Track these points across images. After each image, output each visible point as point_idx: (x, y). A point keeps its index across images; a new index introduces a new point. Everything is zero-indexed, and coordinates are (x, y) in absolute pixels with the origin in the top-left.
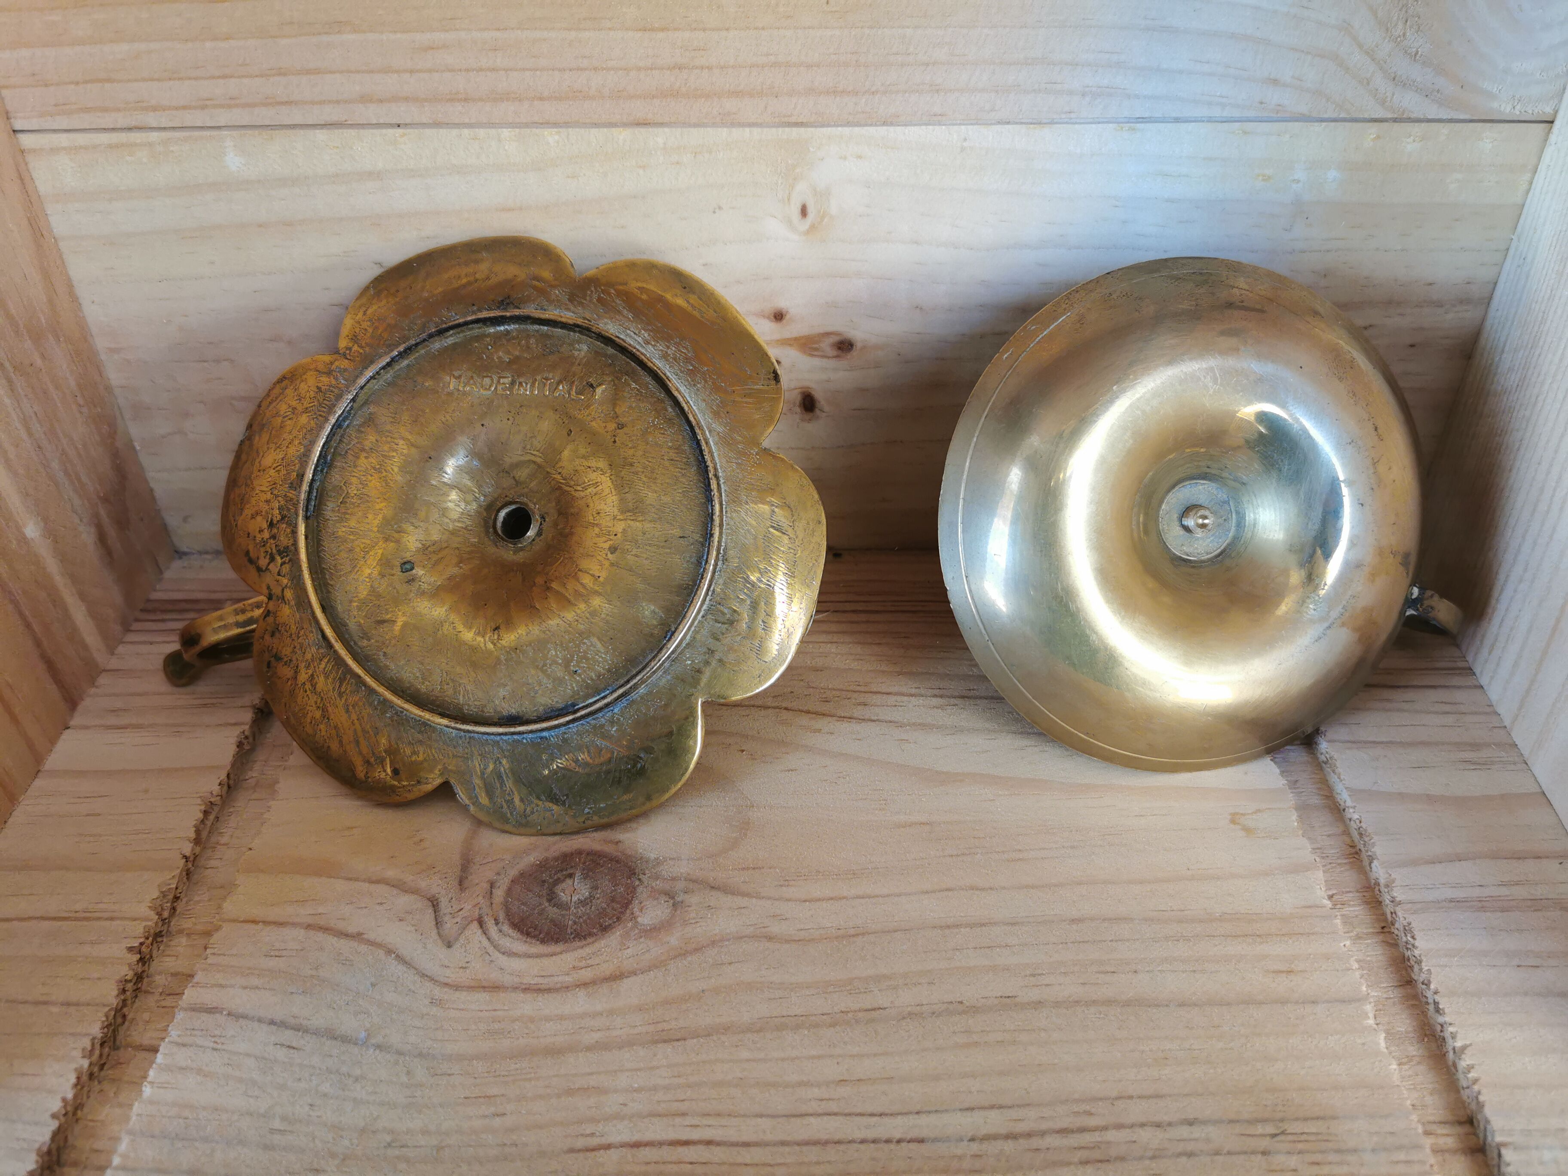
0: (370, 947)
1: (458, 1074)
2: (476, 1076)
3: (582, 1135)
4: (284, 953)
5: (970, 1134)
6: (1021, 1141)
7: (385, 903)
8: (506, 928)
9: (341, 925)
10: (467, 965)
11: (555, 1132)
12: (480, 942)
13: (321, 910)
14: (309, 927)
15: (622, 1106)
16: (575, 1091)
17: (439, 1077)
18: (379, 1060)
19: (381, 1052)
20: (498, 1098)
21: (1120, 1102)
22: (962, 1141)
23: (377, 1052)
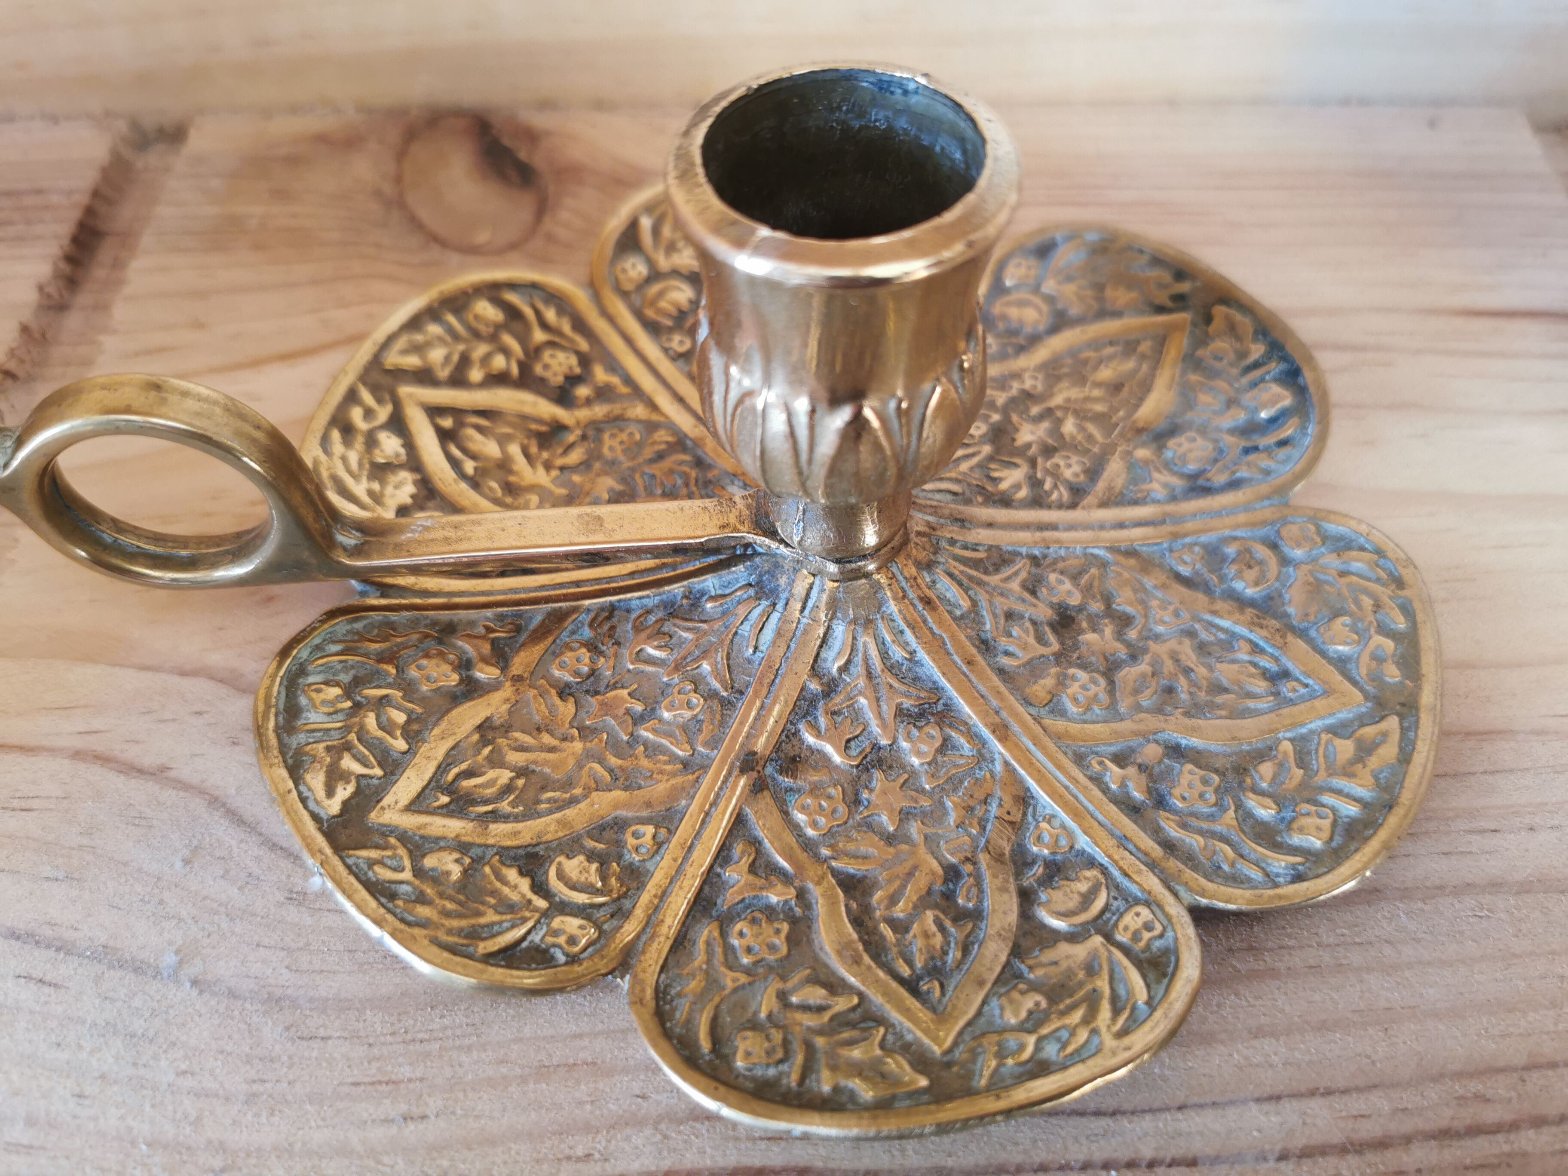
0: (182, 794)
1: (339, 1038)
2: (371, 1041)
3: (569, 1158)
4: (35, 804)
5: (1278, 1147)
6: (1371, 1157)
7: (207, 712)
9: (132, 754)
11: (518, 1154)
13: (97, 724)
14: (77, 755)
15: (640, 1100)
16: (552, 1069)
17: (305, 1043)
18: (198, 1007)
19: (201, 992)
20: (411, 1086)
21: (1535, 1075)
22: (1265, 1159)
23: (194, 993)
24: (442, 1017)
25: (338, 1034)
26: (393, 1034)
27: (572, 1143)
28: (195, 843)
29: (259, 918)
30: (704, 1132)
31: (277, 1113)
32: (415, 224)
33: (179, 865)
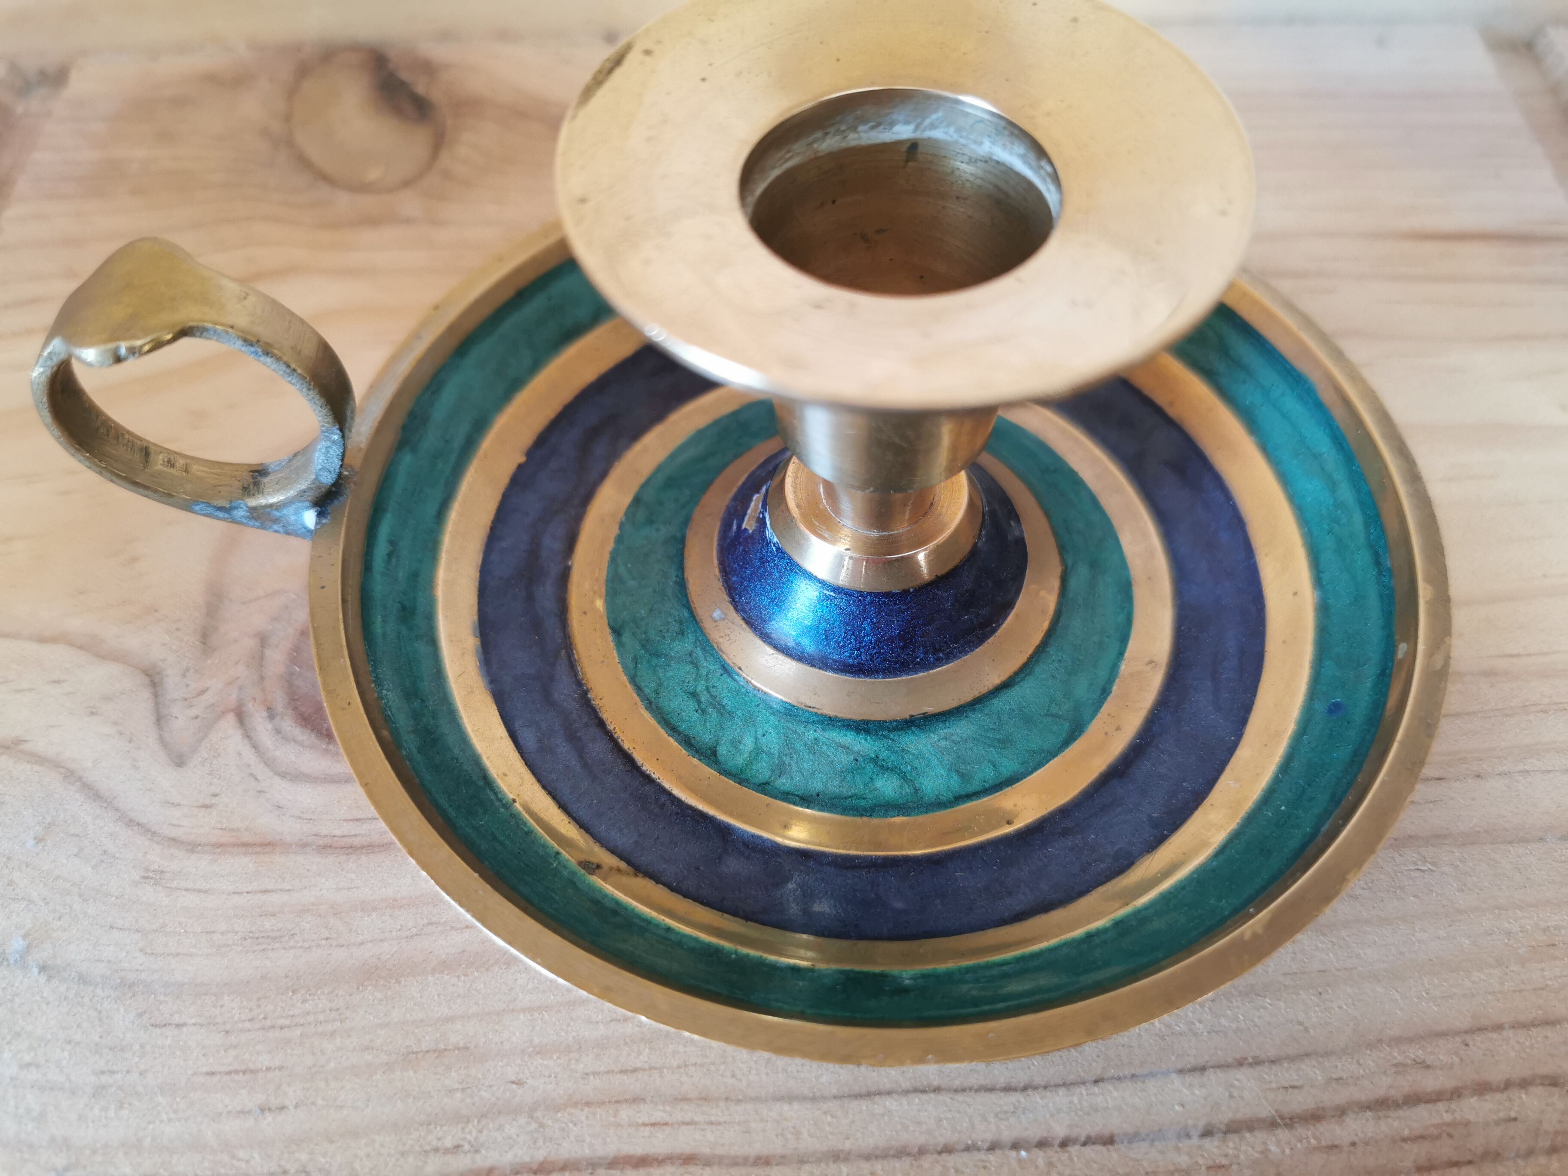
0: (37, 768)
1: (195, 1025)
2: (228, 1027)
3: (436, 1150)
5: (1202, 1123)
6: (1301, 1131)
7: (64, 681)
8: (289, 726)
10: (214, 800)
11: (382, 1146)
12: (240, 754)
15: (514, 1086)
16: (420, 1055)
17: (158, 1031)
18: (45, 995)
19: (50, 978)
20: (270, 1075)
21: (1478, 1038)
22: (1188, 1136)
23: (43, 979)
24: (304, 1001)
25: (193, 1021)
26: (251, 1020)
27: (440, 1134)
28: (49, 819)
29: (114, 898)
30: (583, 1118)
31: (126, 1106)
32: (303, 162)
33: (31, 843)
